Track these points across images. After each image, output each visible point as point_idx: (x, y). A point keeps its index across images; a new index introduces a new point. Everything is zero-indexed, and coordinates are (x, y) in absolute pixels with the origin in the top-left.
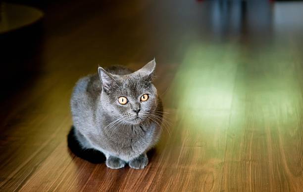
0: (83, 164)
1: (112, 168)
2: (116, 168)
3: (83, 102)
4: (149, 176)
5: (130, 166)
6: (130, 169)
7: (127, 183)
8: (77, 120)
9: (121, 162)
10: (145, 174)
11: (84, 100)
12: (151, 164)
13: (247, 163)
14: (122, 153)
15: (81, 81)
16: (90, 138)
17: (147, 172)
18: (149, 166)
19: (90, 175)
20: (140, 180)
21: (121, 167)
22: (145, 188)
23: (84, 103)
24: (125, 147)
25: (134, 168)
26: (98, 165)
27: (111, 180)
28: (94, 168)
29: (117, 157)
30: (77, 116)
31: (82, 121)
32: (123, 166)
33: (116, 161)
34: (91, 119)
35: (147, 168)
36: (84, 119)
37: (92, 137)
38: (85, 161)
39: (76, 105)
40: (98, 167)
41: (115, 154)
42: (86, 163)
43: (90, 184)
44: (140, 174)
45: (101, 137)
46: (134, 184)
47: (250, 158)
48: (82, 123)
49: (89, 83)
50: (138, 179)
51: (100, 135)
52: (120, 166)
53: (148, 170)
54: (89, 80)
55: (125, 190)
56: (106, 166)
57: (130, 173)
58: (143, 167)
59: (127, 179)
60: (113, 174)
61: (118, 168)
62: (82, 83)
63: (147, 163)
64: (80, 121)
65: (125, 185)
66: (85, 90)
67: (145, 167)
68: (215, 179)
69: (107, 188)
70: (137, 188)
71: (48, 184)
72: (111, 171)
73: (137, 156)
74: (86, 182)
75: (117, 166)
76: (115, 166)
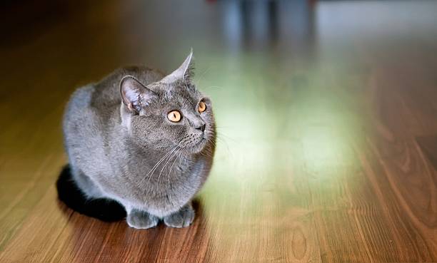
0: (89, 224)
1: (137, 227)
2: (144, 228)
3: (87, 124)
4: (200, 238)
5: (167, 224)
6: (167, 229)
7: (168, 249)
8: (78, 154)
9: (151, 218)
10: (194, 235)
11: (89, 119)
12: (198, 220)
13: (350, 211)
14: (153, 206)
15: (79, 92)
16: (101, 181)
17: (195, 232)
18: (197, 223)
19: (104, 239)
20: (188, 244)
21: (152, 226)
22: (198, 256)
23: (89, 125)
24: (158, 196)
25: (174, 226)
26: (113, 224)
27: (140, 247)
28: (108, 229)
29: (145, 211)
30: (78, 146)
31: (86, 155)
32: (155, 224)
33: (144, 216)
34: (100, 151)
35: (194, 226)
36: (89, 151)
37: (104, 181)
38: (92, 219)
39: (75, 129)
40: (113, 227)
41: (140, 207)
42: (93, 222)
43: (107, 254)
44: (184, 235)
45: (118, 180)
46: (179, 250)
47: (352, 205)
48: (86, 158)
49: (94, 94)
50: (184, 243)
51: (116, 177)
52: (150, 223)
53: (196, 228)
54: (93, 90)
55: (167, 261)
56: (127, 225)
57: (168, 234)
58: (187, 224)
59: (166, 243)
60: (141, 237)
61: (148, 227)
62: (80, 94)
63: (193, 218)
64: (83, 155)
65: (165, 252)
66: (87, 105)
67: (190, 224)
68: (306, 237)
69: (136, 258)
70: (185, 257)
71: (36, 256)
72: (138, 232)
73: (176, 209)
74: (100, 250)
75: (146, 225)
76: (141, 225)
